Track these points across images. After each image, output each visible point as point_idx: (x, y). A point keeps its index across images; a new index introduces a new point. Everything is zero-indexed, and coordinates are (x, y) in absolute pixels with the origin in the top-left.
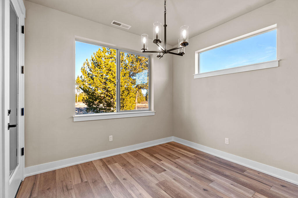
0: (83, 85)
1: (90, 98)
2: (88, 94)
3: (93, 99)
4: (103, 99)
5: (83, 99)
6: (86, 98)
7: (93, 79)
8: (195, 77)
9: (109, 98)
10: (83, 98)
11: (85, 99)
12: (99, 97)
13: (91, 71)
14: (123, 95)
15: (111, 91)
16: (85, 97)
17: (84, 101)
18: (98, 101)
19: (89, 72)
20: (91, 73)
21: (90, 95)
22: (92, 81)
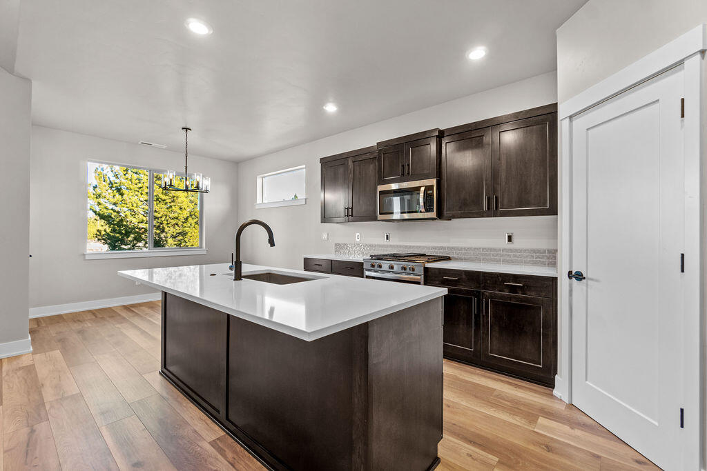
0: (99, 204)
1: (114, 231)
2: (110, 224)
3: (120, 233)
4: (144, 232)
5: (98, 233)
6: (105, 231)
7: (122, 195)
8: (257, 207)
9: (158, 232)
10: (98, 231)
11: (103, 233)
12: (134, 229)
13: (117, 178)
14: (185, 225)
15: (161, 217)
16: (102, 229)
17: (100, 237)
18: (133, 236)
19: (113, 179)
20: (117, 181)
21: (114, 225)
22: (118, 197)
